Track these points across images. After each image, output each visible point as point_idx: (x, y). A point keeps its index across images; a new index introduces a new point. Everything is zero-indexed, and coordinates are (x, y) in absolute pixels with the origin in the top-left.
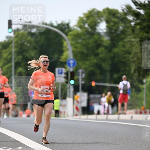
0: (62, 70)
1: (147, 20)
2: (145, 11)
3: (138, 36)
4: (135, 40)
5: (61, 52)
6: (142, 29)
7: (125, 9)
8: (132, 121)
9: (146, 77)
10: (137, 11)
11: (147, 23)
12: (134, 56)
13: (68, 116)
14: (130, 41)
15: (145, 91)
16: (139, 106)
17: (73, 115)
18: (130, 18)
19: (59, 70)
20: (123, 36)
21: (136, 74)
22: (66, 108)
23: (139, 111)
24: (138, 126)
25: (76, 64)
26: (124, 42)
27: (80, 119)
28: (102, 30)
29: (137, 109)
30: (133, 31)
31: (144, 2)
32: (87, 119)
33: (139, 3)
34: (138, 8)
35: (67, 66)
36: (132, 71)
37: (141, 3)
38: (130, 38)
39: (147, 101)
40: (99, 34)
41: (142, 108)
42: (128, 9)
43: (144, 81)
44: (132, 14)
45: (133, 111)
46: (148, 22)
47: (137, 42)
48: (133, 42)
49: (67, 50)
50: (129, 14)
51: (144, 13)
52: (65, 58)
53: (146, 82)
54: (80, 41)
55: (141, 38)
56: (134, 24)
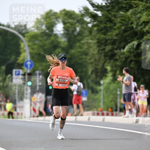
0: (19, 72)
1: (104, 22)
2: (102, 13)
3: (95, 37)
4: (93, 42)
5: (18, 54)
6: (99, 31)
7: (82, 10)
8: (89, 122)
9: (104, 78)
10: (94, 13)
11: (105, 25)
12: (92, 57)
13: (25, 117)
14: (87, 43)
15: (102, 93)
16: (96, 107)
17: (31, 117)
18: (87, 19)
19: (16, 72)
20: (81, 37)
21: (94, 76)
22: (23, 110)
23: (96, 112)
24: (96, 127)
25: (33, 66)
26: (81, 43)
27: (37, 120)
28: (59, 31)
29: (94, 110)
30: (91, 32)
31: (102, 4)
32: (44, 120)
33: (96, 4)
34: (95, 10)
35: (24, 67)
36: (90, 72)
37: (98, 5)
38: (87, 40)
39: (104, 103)
40: (56, 35)
41: (99, 109)
42: (85, 10)
43: (102, 82)
44: (90, 15)
45: (90, 112)
46: (105, 23)
47: (95, 43)
48: (90, 43)
49: (25, 51)
50: (86, 16)
51: (102, 14)
52: (22, 60)
53: (104, 83)
54: (37, 42)
55: (98, 39)
56: (92, 26)
